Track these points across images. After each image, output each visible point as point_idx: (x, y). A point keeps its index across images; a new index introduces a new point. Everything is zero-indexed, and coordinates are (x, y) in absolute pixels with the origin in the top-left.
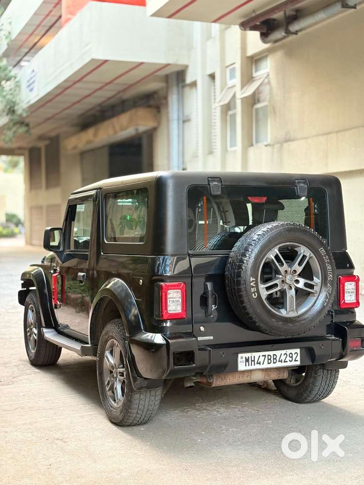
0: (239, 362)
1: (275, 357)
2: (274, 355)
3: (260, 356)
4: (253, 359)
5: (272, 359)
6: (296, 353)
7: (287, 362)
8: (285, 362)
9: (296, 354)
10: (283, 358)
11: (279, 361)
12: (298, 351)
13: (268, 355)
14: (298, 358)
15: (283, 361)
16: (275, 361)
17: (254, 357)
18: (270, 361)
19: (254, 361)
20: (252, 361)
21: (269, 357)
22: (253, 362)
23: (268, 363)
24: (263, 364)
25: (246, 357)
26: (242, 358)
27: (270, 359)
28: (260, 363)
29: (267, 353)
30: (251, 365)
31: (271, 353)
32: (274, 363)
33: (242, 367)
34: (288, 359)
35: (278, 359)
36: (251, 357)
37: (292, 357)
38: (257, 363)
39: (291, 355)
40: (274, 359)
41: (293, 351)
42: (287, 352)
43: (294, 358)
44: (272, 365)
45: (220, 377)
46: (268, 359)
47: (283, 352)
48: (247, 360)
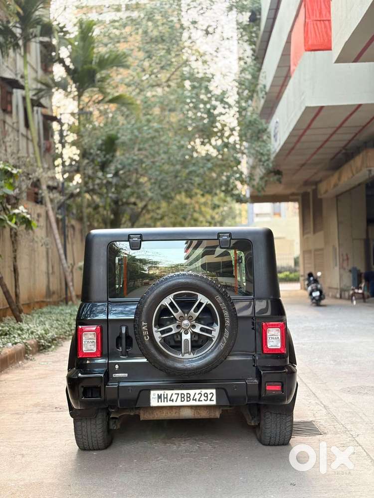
0: (151, 398)
1: (188, 395)
2: (187, 394)
3: (172, 394)
4: (165, 396)
5: (185, 397)
6: (212, 393)
7: (201, 401)
8: (199, 400)
9: (212, 395)
10: (197, 397)
11: (193, 400)
12: (214, 391)
13: (181, 394)
14: (214, 398)
15: (197, 400)
16: (189, 399)
17: (167, 394)
18: (183, 399)
19: (167, 398)
20: (164, 398)
21: (183, 396)
22: (166, 400)
23: (182, 401)
24: (176, 401)
25: (158, 395)
26: (154, 395)
27: (184, 397)
28: (173, 401)
29: (180, 392)
30: (164, 402)
31: (185, 392)
32: (187, 401)
33: (154, 402)
34: (203, 398)
35: (192, 397)
36: (164, 394)
37: (207, 397)
38: (170, 400)
39: (206, 395)
40: (187, 397)
41: (208, 391)
42: (201, 391)
43: (209, 398)
44: (185, 403)
45: (147, 412)
46: (181, 398)
47: (198, 391)
48: (159, 397)
